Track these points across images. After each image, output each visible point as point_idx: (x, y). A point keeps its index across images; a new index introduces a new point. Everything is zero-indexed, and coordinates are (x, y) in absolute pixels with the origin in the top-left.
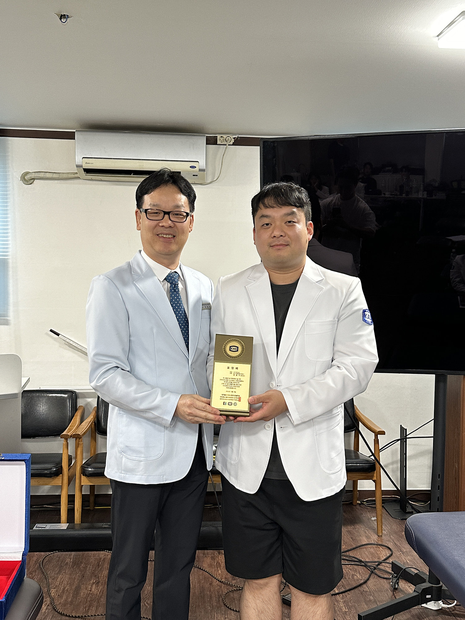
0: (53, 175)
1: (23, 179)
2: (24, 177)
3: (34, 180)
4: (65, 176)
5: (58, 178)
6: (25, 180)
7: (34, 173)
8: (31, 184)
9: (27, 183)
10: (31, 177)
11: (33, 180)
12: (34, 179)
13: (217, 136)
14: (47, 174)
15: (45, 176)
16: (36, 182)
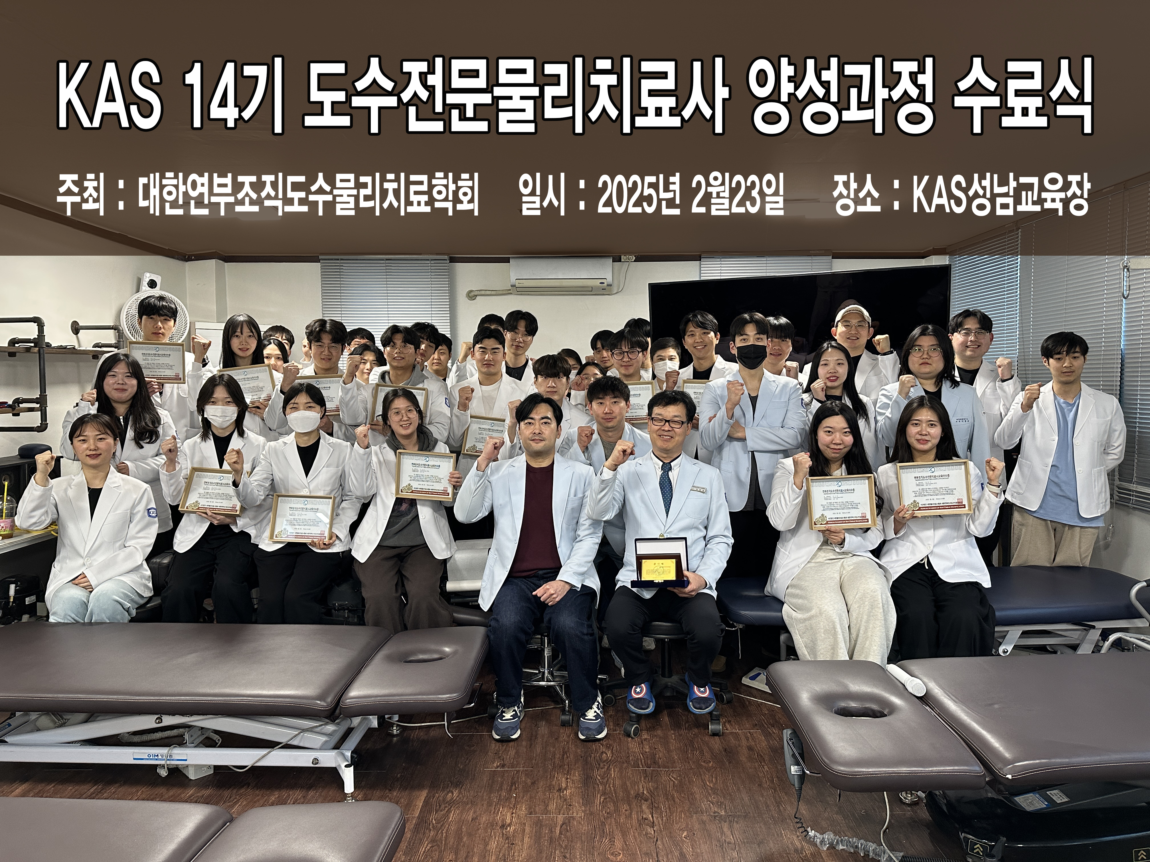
2: (468, 295)
4: (501, 292)
6: (470, 296)
7: (476, 291)
14: (488, 291)
16: (478, 298)
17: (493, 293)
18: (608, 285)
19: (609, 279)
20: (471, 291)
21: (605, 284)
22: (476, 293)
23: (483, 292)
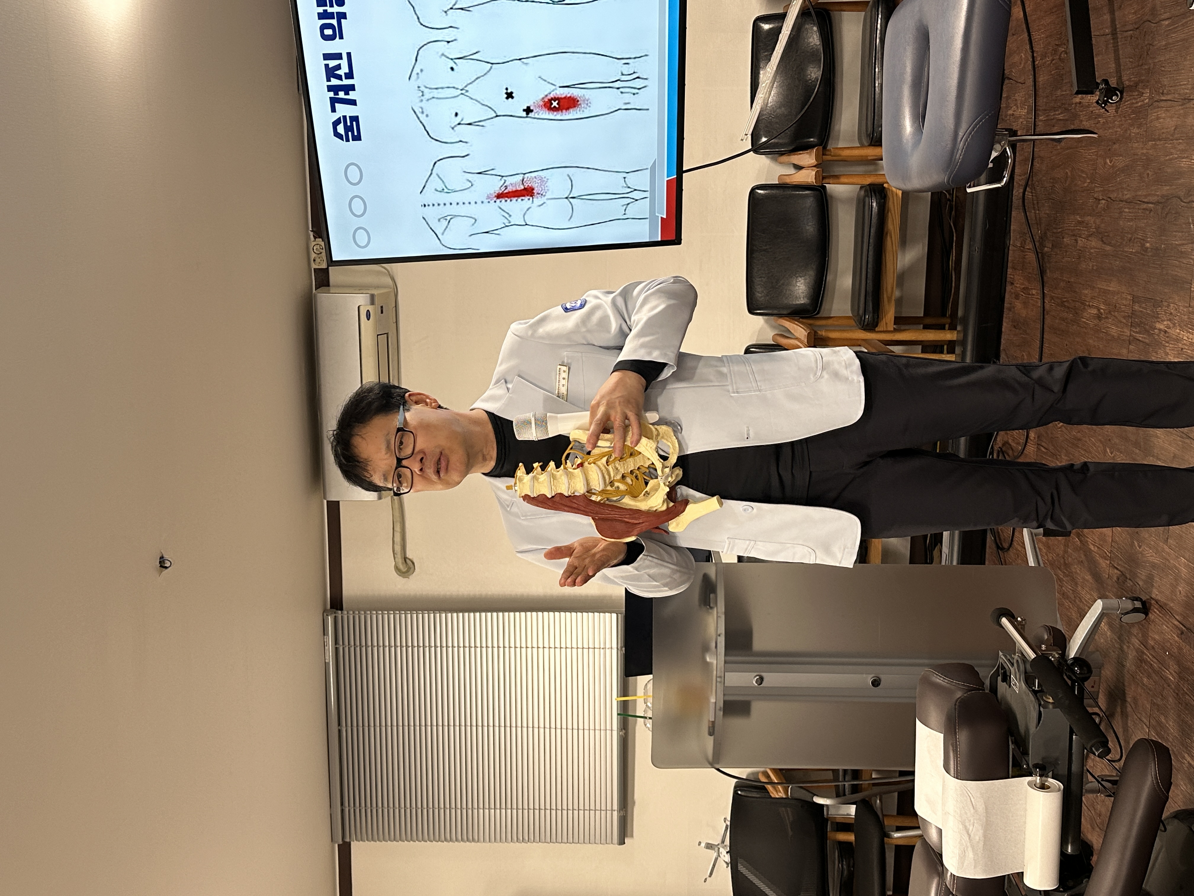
0: (397, 531)
1: (406, 574)
2: (404, 573)
3: (407, 558)
4: (397, 514)
5: (401, 523)
6: (407, 571)
7: (396, 559)
8: (413, 563)
9: (412, 569)
10: (402, 563)
11: (407, 560)
12: (405, 559)
13: (314, 269)
14: (395, 539)
15: (399, 544)
16: (409, 555)
17: (398, 528)
18: (372, 303)
19: (361, 300)
20: (397, 568)
21: (371, 308)
22: (400, 560)
23: (398, 548)
